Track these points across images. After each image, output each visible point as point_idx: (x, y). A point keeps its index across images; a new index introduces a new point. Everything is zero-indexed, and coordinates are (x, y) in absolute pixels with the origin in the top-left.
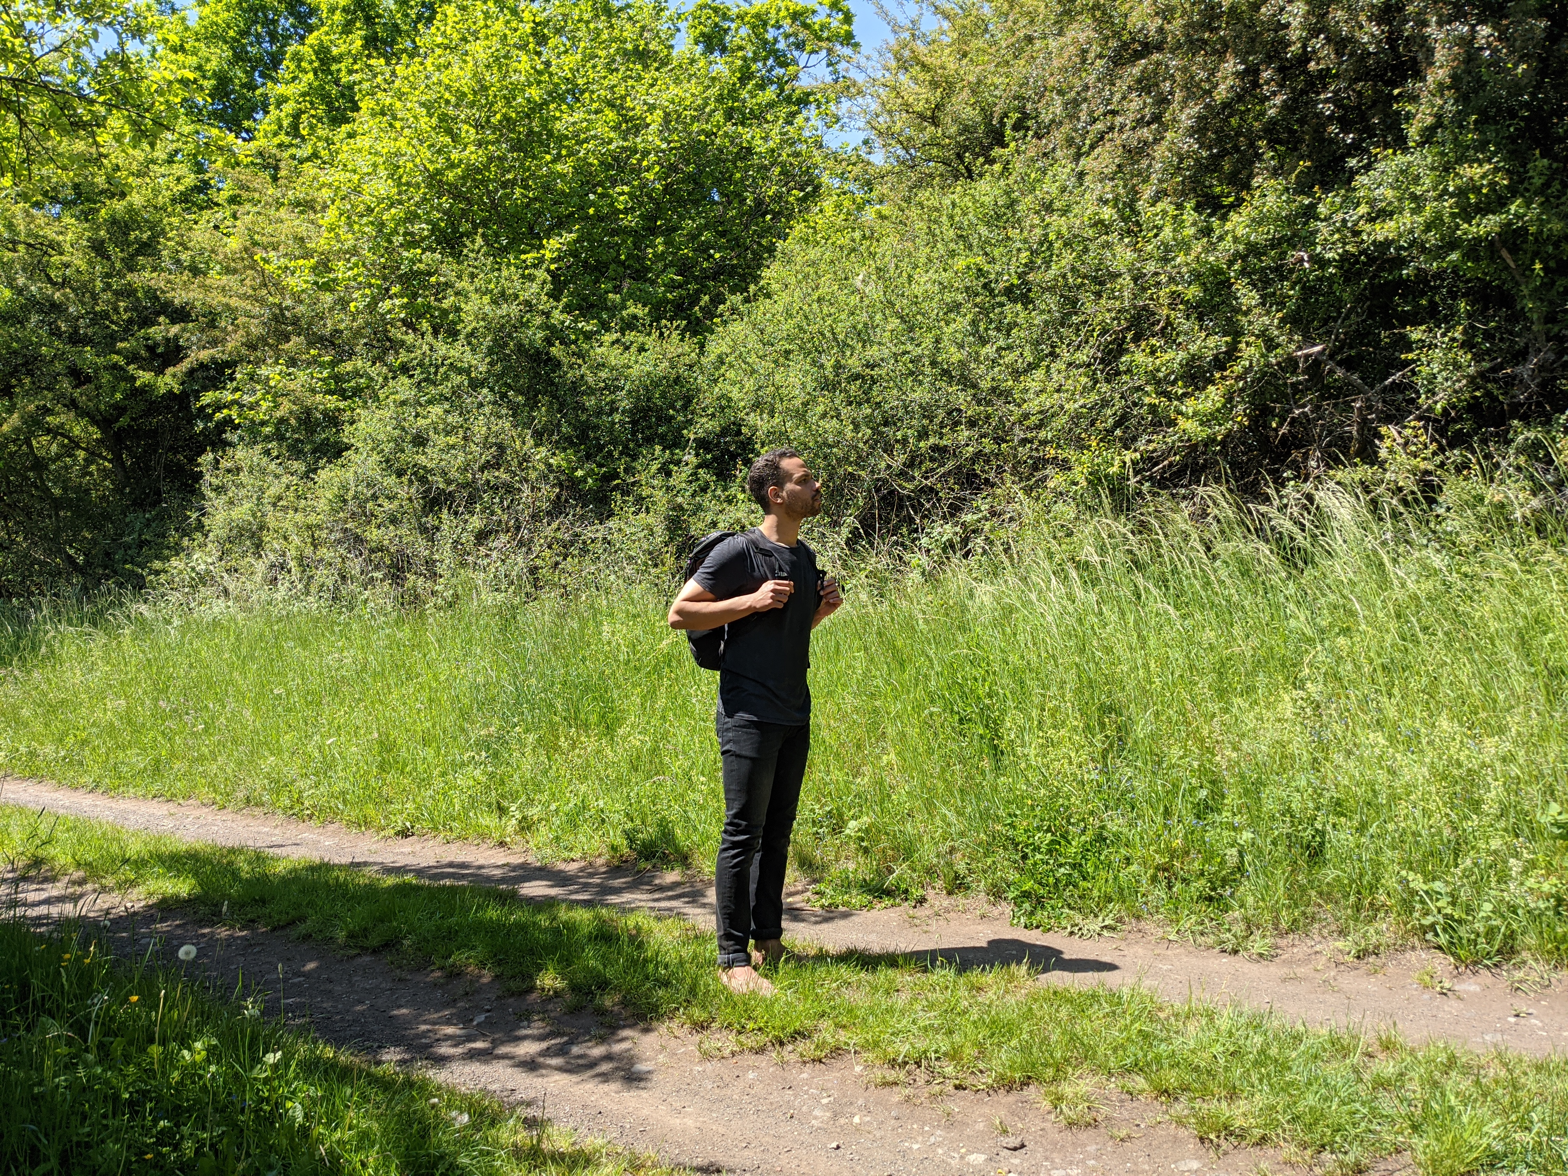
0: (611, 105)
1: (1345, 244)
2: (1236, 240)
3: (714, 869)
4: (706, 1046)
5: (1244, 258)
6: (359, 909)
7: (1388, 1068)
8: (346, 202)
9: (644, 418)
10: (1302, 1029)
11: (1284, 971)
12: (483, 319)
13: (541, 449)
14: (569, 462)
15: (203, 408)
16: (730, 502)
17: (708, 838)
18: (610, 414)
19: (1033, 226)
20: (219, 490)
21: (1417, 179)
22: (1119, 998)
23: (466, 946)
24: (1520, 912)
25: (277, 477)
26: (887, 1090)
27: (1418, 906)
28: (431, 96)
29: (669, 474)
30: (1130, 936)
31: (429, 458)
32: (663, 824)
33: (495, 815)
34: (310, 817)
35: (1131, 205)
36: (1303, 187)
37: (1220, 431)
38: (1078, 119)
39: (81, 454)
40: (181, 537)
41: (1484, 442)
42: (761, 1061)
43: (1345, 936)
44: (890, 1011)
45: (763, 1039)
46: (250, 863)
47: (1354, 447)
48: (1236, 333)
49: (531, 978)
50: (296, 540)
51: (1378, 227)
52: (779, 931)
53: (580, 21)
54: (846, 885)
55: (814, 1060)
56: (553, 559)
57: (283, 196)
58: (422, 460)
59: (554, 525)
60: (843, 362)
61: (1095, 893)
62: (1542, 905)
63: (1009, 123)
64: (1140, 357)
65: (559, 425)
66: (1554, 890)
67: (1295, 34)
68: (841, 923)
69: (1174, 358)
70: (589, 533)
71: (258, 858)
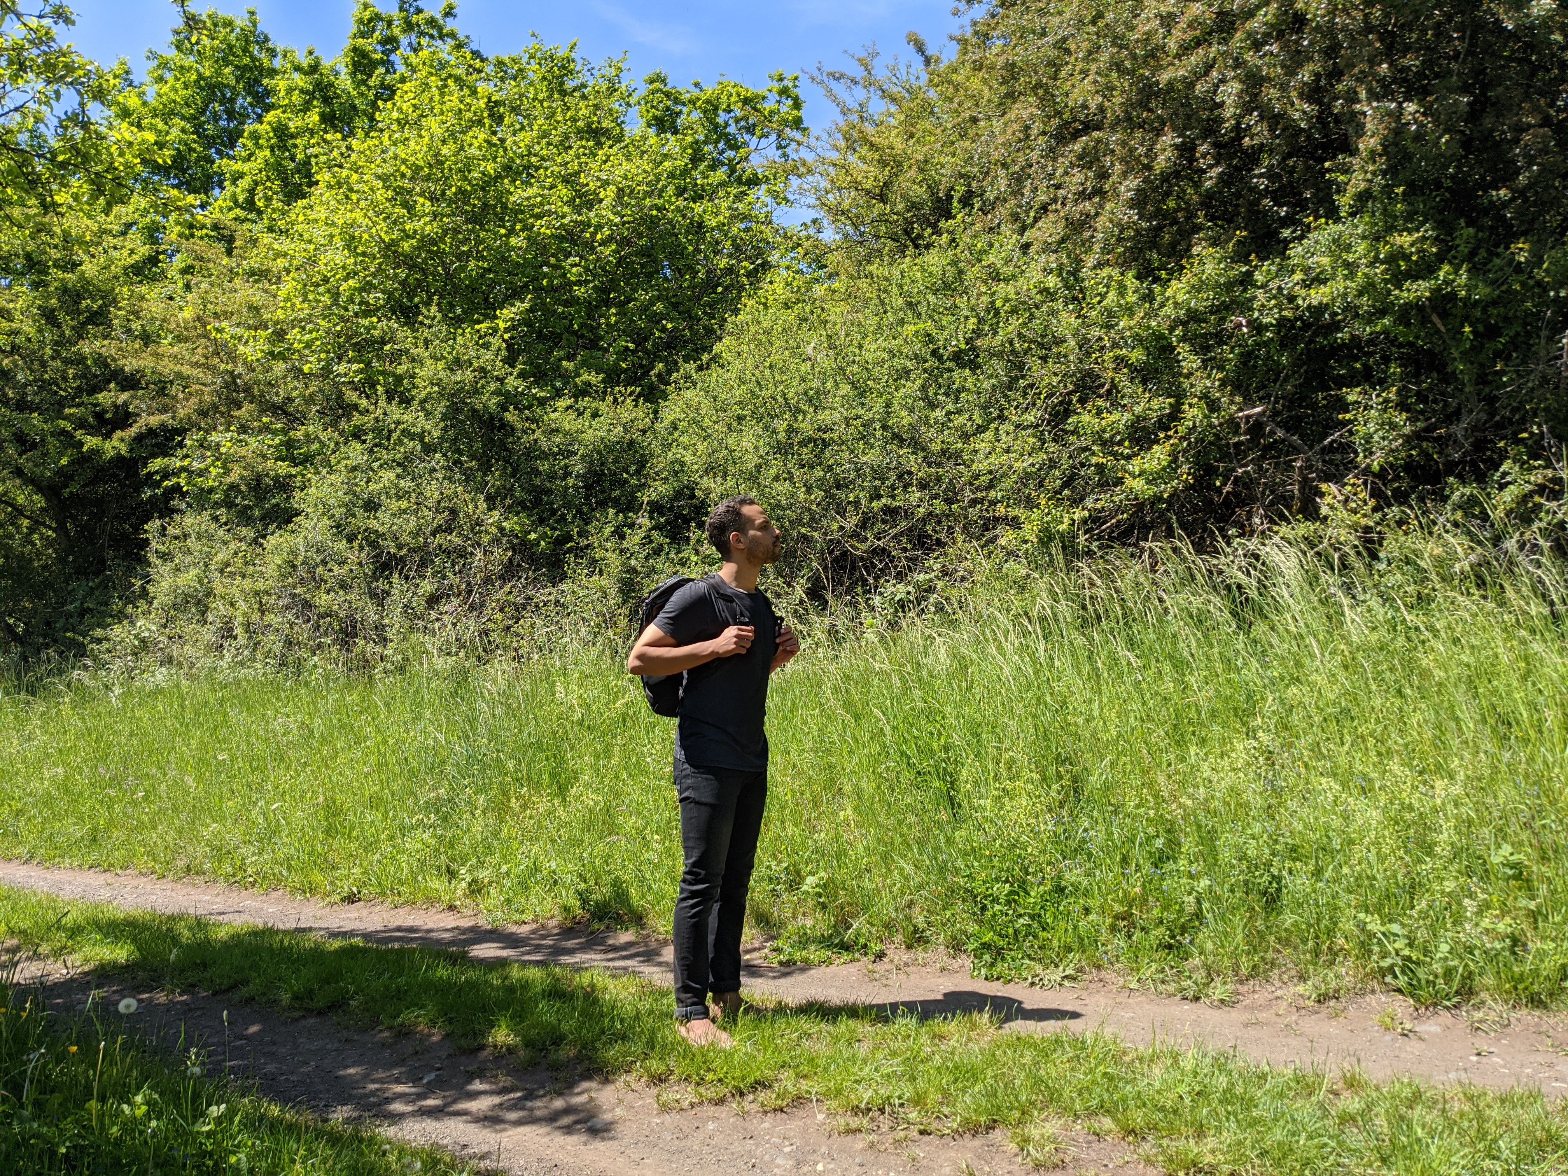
0: (566, 181)
1: (1281, 310)
2: (1176, 305)
3: (670, 928)
4: (664, 1098)
5: (1185, 324)
6: (304, 971)
7: (1353, 1104)
8: (301, 272)
9: (597, 482)
10: (1267, 1069)
11: (1246, 1016)
12: (438, 384)
13: (494, 513)
14: (522, 525)
15: (150, 475)
16: (683, 565)
17: (663, 897)
18: (564, 478)
19: (980, 295)
20: (165, 557)
21: (1348, 248)
22: (1083, 1042)
23: (416, 1005)
24: (1476, 952)
25: (225, 543)
26: (851, 1137)
27: (1376, 949)
28: (388, 169)
29: (622, 537)
30: (1091, 986)
31: (380, 522)
32: (616, 884)
33: (445, 878)
34: (253, 884)
35: (1074, 273)
36: (1241, 256)
37: (1166, 489)
38: (1023, 195)
39: (26, 522)
40: (125, 606)
41: (1421, 499)
42: (722, 1112)
43: (1305, 981)
44: (853, 1059)
45: (723, 1090)
46: (190, 929)
47: (1296, 505)
48: (1179, 396)
49: (483, 1034)
50: (242, 605)
51: (1312, 292)
52: (739, 985)
53: (534, 99)
54: (804, 941)
55: (775, 1110)
56: (505, 623)
57: (238, 266)
58: (374, 524)
59: (507, 588)
60: (795, 425)
61: (1055, 943)
62: (1498, 945)
63: (956, 196)
64: (1086, 418)
65: (512, 489)
66: (1509, 930)
67: (1229, 112)
68: (799, 978)
69: (1120, 419)
70: (541, 595)
71: (199, 923)
